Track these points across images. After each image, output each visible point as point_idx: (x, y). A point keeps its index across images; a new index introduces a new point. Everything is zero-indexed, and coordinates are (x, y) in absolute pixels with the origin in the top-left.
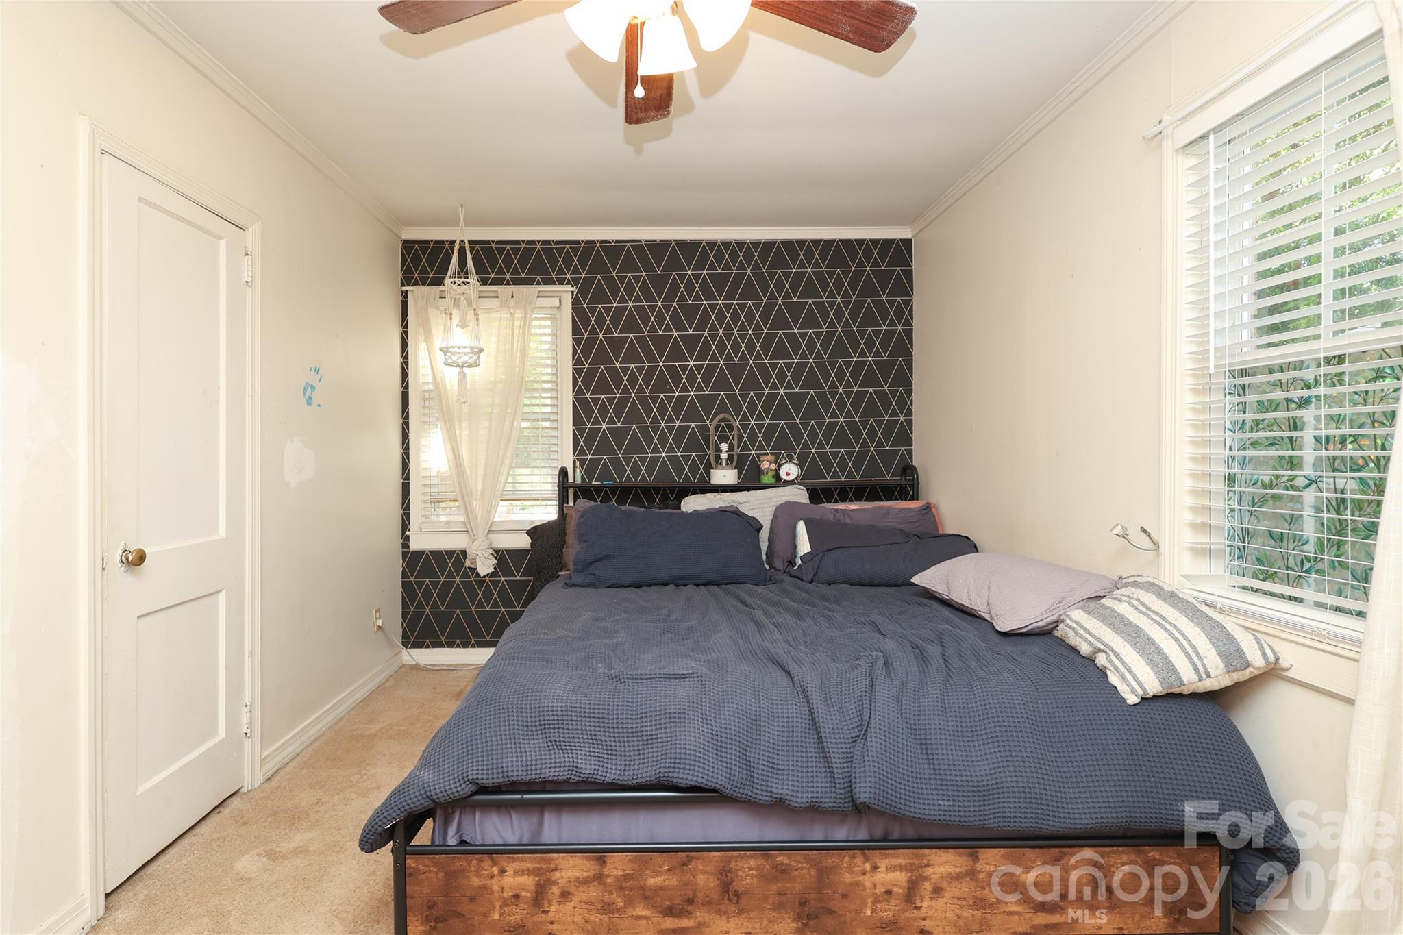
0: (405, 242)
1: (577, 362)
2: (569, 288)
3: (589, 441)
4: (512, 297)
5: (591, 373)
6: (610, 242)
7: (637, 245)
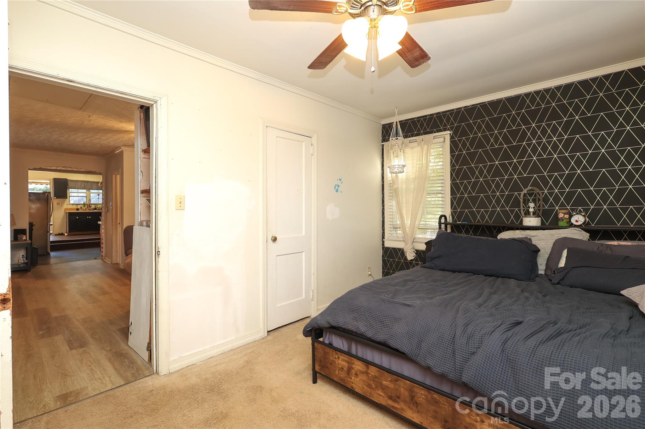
0: (383, 125)
1: (452, 166)
2: (449, 132)
3: (459, 203)
4: (423, 140)
5: (460, 170)
6: (469, 106)
7: (483, 105)
